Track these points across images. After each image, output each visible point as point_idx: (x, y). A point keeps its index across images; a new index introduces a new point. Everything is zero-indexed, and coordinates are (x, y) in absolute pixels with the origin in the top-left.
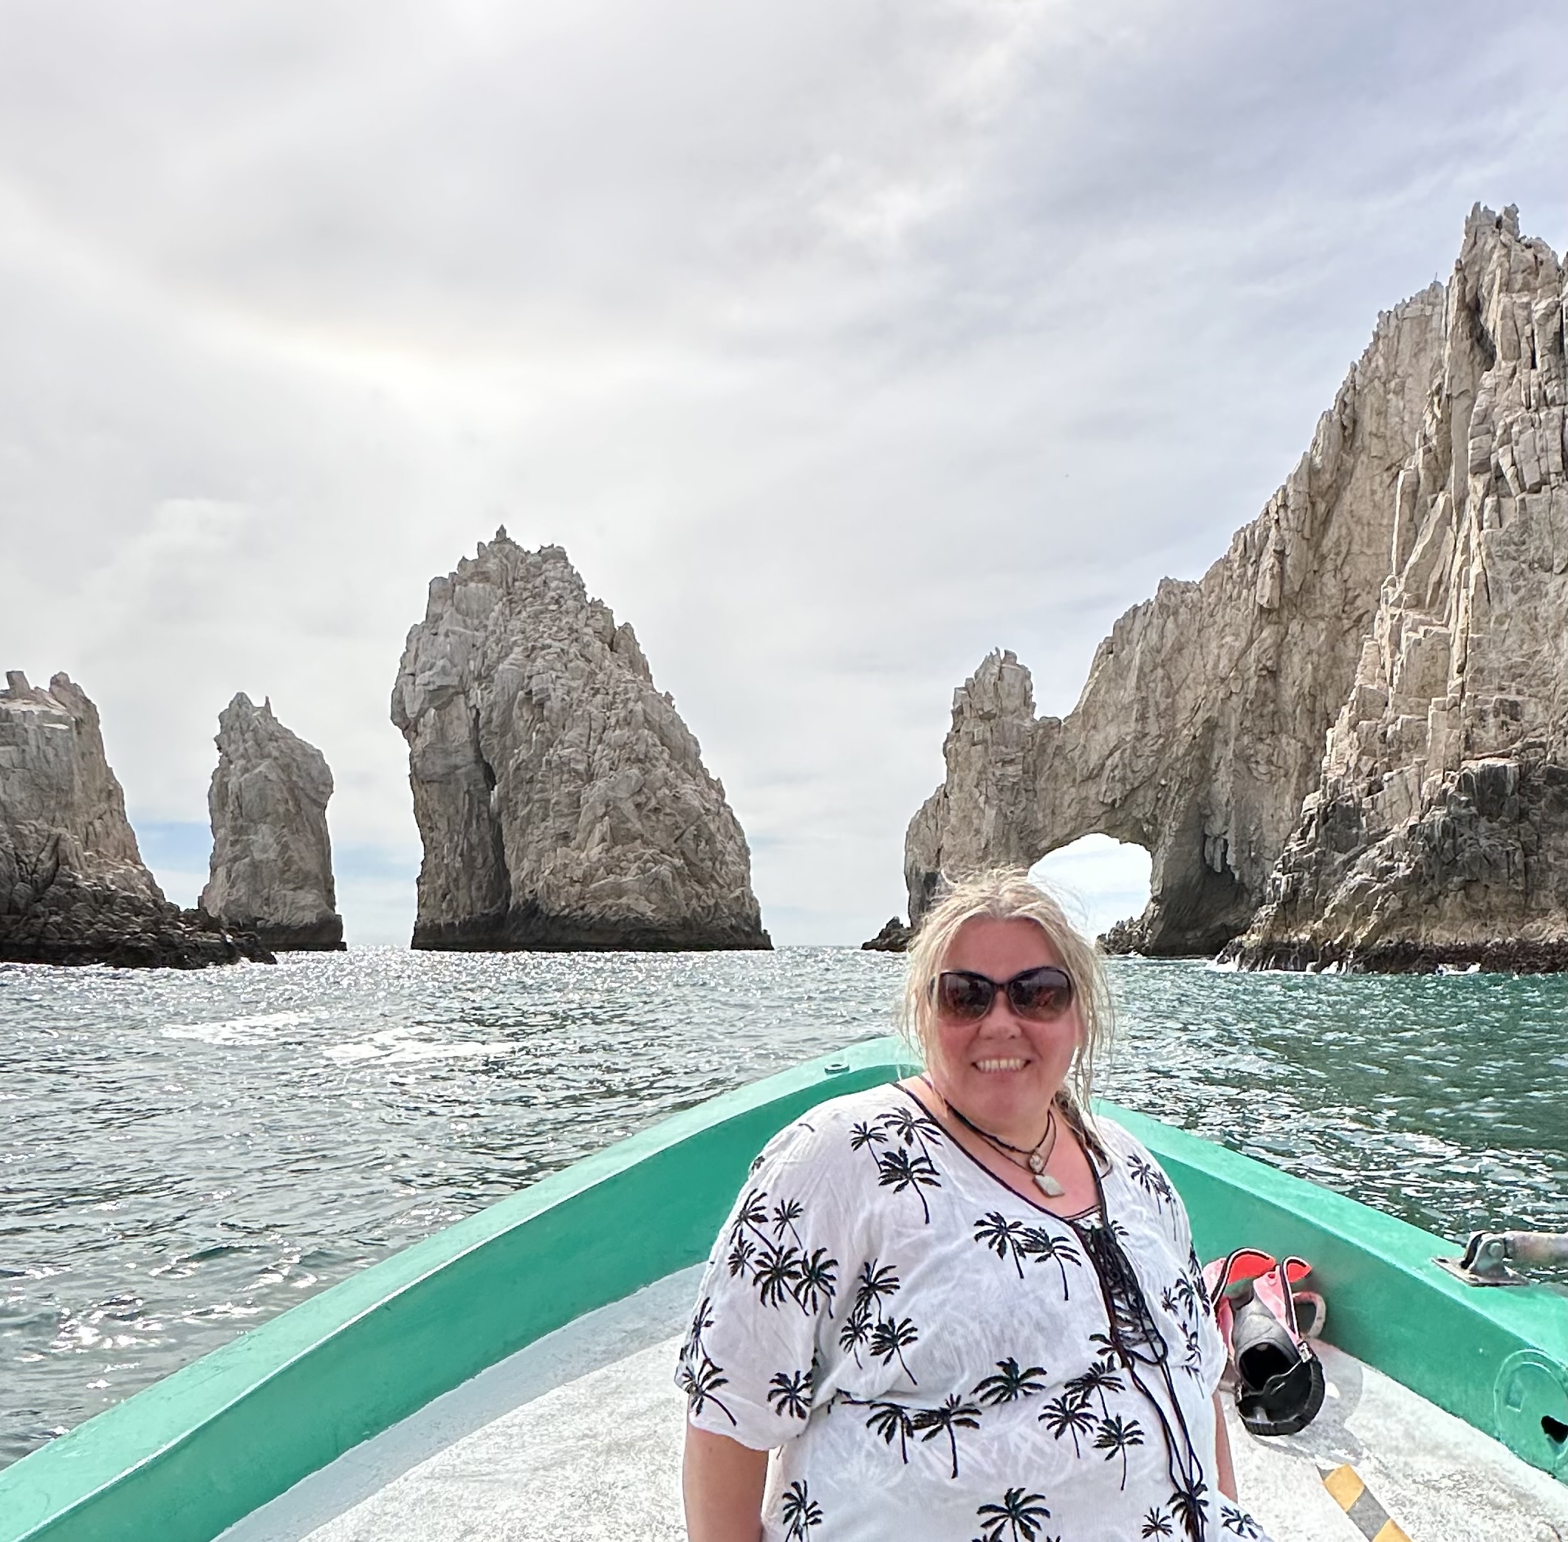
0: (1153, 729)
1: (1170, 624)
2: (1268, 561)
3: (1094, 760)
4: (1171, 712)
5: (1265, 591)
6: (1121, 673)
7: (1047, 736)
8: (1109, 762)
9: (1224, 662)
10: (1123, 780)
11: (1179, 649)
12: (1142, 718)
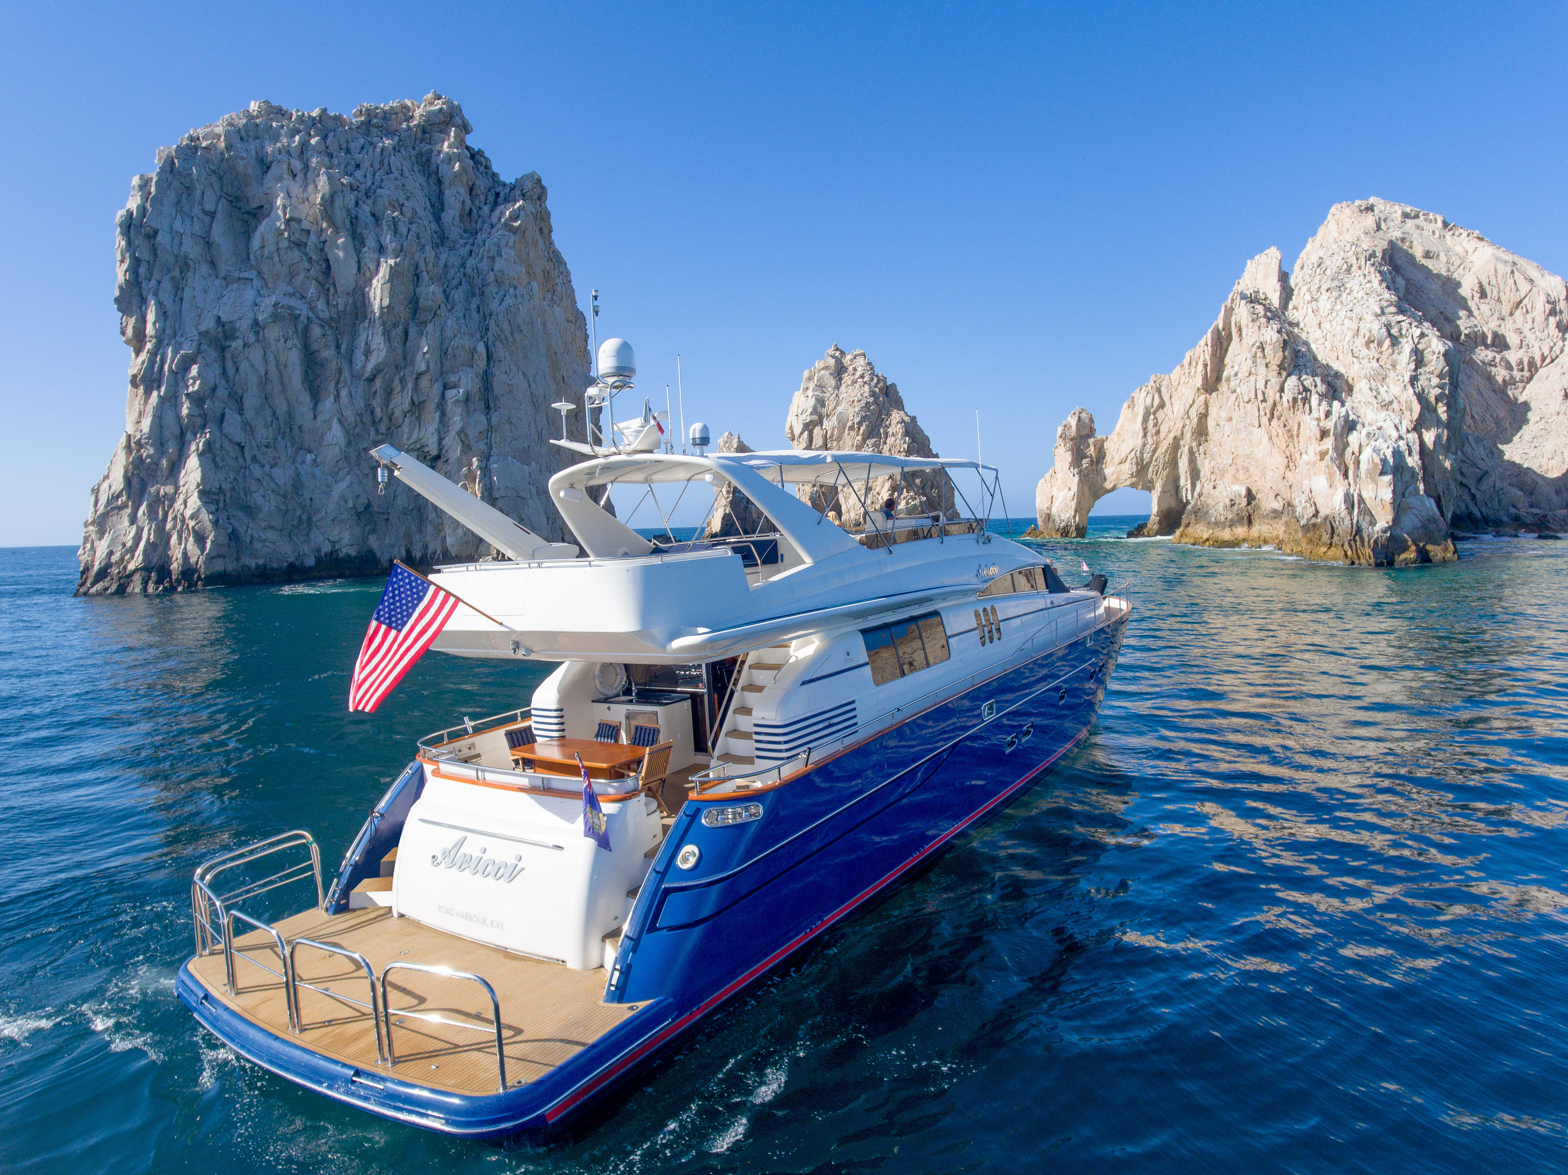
0: (1150, 440)
1: (1156, 396)
2: (1200, 367)
3: (1123, 455)
4: (1158, 433)
5: (1198, 382)
6: (1134, 417)
7: (1102, 445)
8: (1130, 457)
9: (1182, 411)
10: (1137, 464)
11: (1162, 405)
12: (1145, 436)
